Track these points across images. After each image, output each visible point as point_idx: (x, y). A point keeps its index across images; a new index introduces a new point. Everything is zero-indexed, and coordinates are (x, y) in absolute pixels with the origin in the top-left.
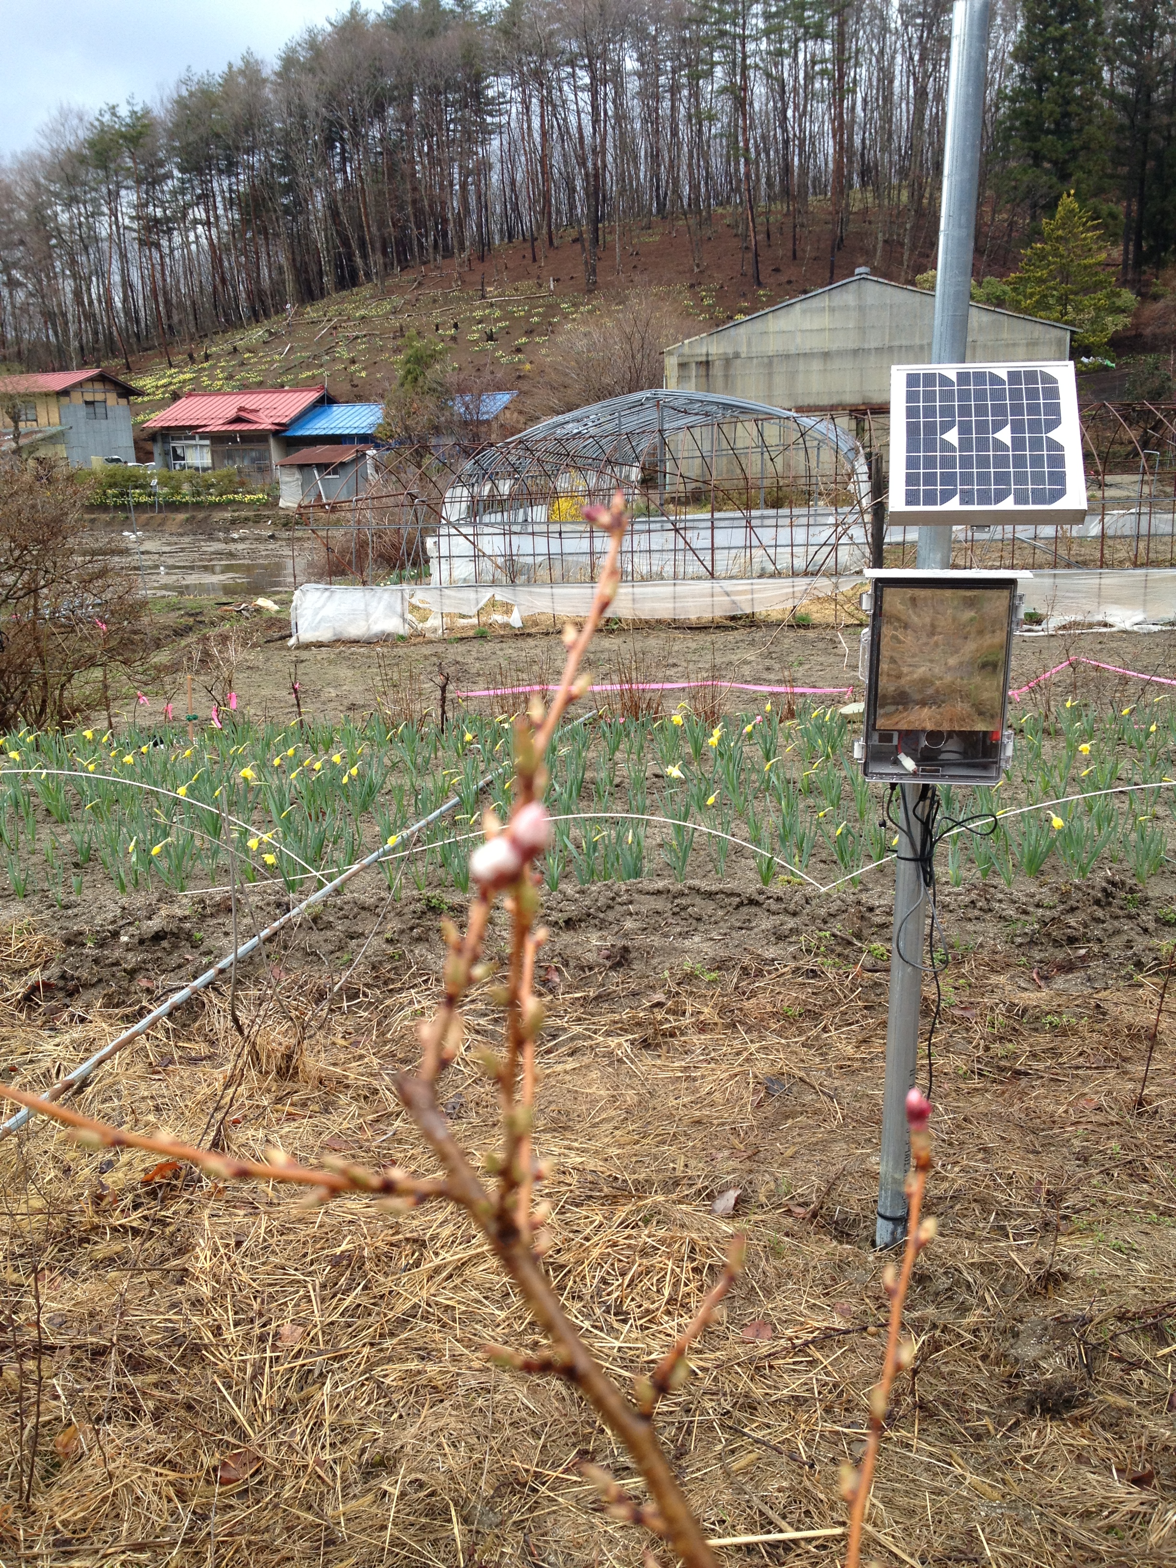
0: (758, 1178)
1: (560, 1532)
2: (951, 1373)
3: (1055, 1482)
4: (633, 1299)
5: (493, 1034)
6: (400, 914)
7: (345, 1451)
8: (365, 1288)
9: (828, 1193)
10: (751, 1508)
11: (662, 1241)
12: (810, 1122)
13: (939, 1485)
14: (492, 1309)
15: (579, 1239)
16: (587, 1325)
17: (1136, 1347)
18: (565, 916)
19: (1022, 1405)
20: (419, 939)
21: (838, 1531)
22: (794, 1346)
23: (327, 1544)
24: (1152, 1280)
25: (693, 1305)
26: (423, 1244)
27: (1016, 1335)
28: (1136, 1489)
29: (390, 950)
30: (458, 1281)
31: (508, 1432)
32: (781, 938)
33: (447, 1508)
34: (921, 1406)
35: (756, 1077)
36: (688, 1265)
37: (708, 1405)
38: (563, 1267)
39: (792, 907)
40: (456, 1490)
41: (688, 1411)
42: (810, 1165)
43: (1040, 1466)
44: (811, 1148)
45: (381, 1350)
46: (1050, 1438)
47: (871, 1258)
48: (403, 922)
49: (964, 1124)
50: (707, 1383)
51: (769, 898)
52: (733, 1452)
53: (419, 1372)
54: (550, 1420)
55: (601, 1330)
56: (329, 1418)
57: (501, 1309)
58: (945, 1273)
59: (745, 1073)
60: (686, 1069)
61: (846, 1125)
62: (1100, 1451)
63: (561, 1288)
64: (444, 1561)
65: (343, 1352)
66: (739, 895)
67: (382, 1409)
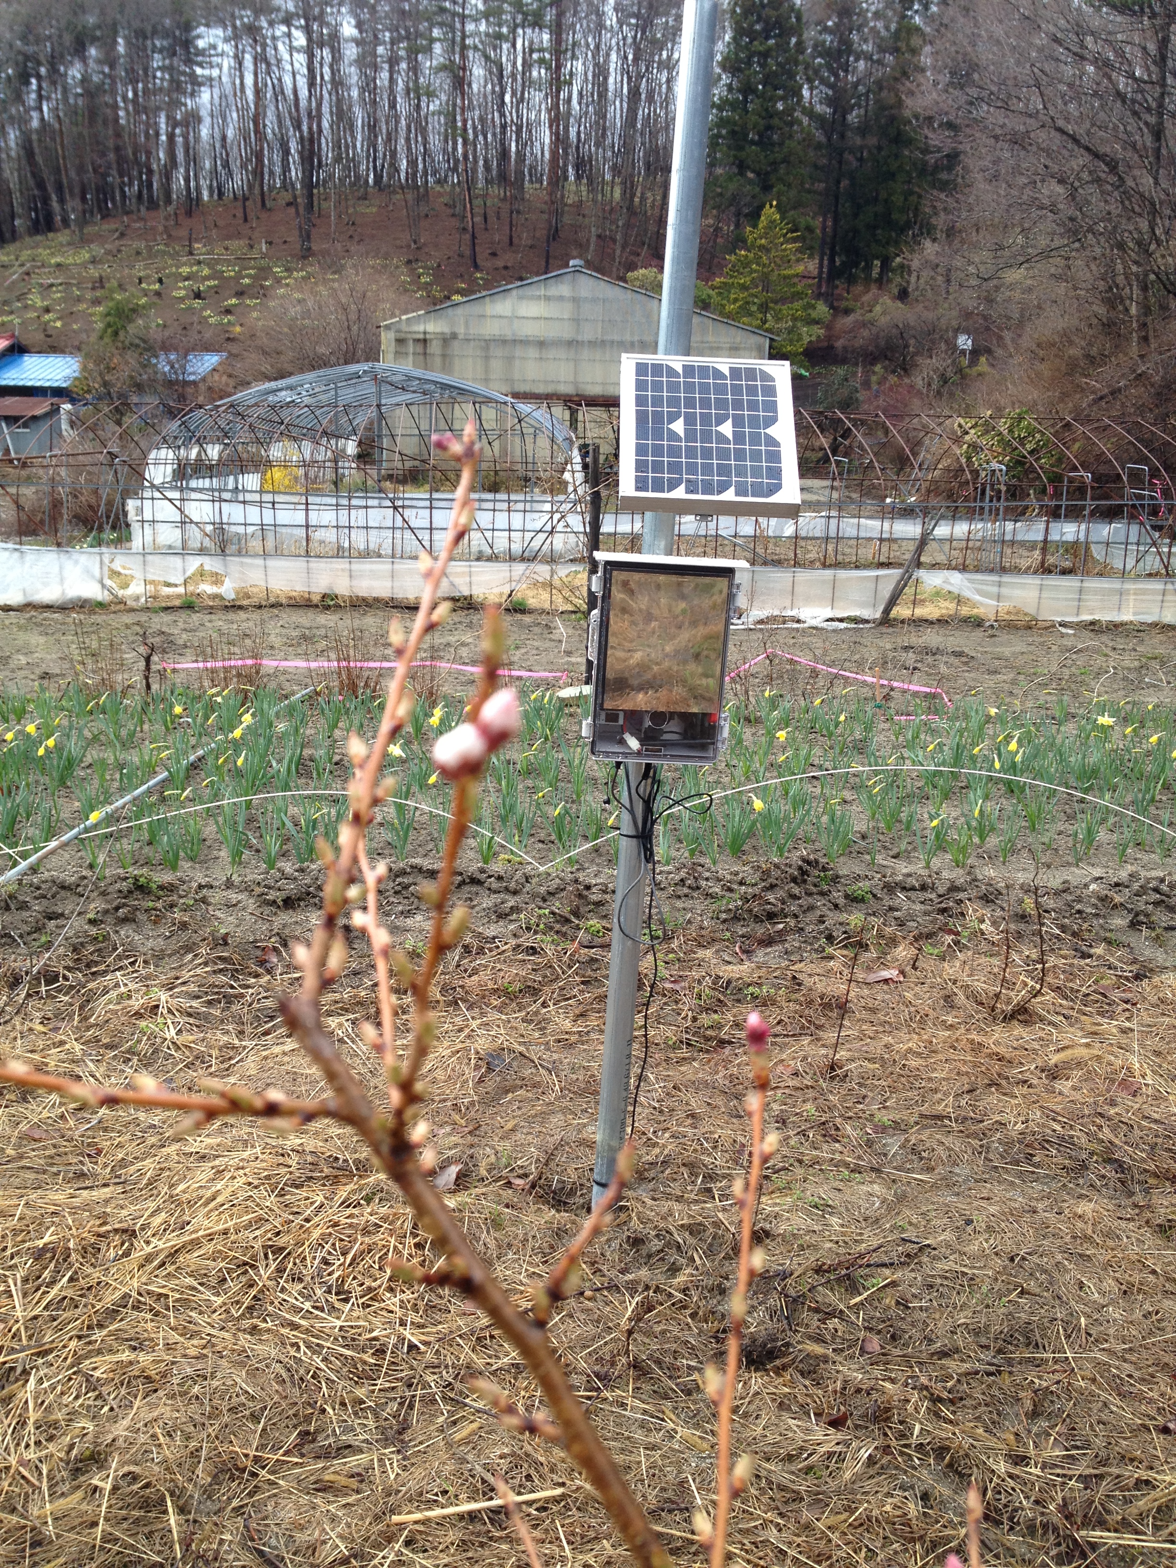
0: (479, 1152)
1: (282, 1514)
2: (663, 1332)
3: (759, 1430)
4: (355, 1278)
5: (206, 1017)
6: (104, 894)
7: (52, 1447)
8: (71, 1280)
9: (547, 1164)
10: (473, 1476)
11: (384, 1219)
12: (530, 1095)
13: (652, 1440)
14: (208, 1295)
15: (299, 1220)
16: (307, 1306)
17: (833, 1298)
18: (283, 895)
20: (125, 920)
21: (559, 1491)
23: (33, 1545)
24: (844, 1234)
26: (133, 1234)
27: (723, 1292)
28: (832, 1431)
29: (93, 931)
30: (171, 1269)
31: (226, 1419)
32: (502, 916)
33: (163, 1499)
34: (636, 1365)
35: (477, 1053)
36: (410, 1241)
37: (430, 1378)
38: (283, 1249)
39: (512, 885)
40: (172, 1480)
41: (410, 1386)
42: (530, 1137)
43: (746, 1415)
44: (531, 1120)
45: (90, 1343)
48: (108, 902)
49: (673, 1092)
50: (429, 1356)
51: (490, 877)
52: (454, 1423)
53: (131, 1363)
54: (270, 1404)
55: (323, 1310)
56: (33, 1416)
57: (218, 1294)
58: (657, 1236)
59: (467, 1050)
61: (564, 1097)
62: (800, 1398)
63: (280, 1270)
64: (159, 1553)
65: (47, 1347)
66: (461, 874)
67: (91, 1403)
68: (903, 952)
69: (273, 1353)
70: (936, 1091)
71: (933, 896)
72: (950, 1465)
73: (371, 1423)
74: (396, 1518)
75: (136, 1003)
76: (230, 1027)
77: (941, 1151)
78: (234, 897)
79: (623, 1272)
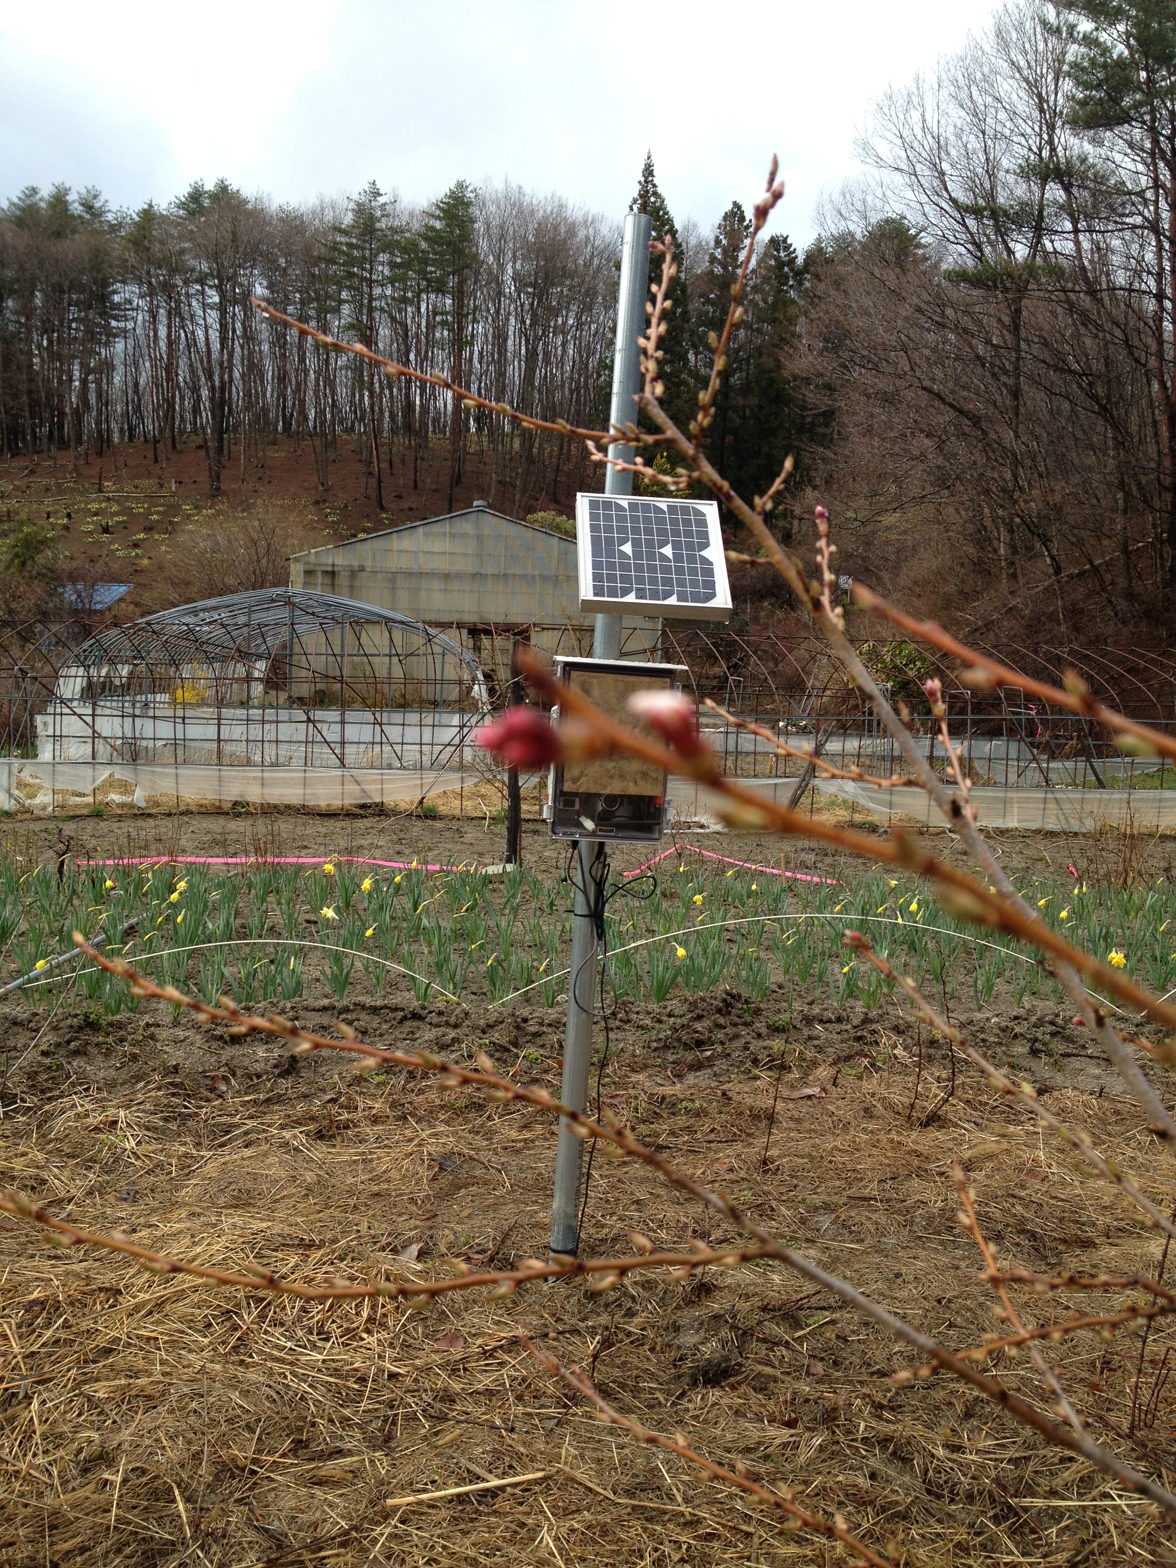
0: (438, 1233)
1: (282, 1503)
2: (625, 1363)
3: (719, 1432)
4: (333, 1322)
5: (163, 1131)
6: (55, 1029)
7: (61, 1453)
8: (63, 1324)
9: (503, 1242)
10: (459, 1468)
11: (360, 1269)
12: (481, 1190)
13: (621, 1442)
14: (195, 1336)
16: (289, 1344)
17: (778, 1331)
19: (687, 1379)
20: (77, 1052)
21: (540, 1474)
22: (485, 1352)
24: (786, 1286)
25: (390, 1324)
26: (117, 1291)
27: (677, 1329)
28: (785, 1429)
29: (47, 1061)
30: (159, 1316)
31: (224, 1428)
32: (443, 1047)
33: (170, 1489)
34: (601, 1388)
35: (430, 1154)
37: (411, 1400)
38: (264, 1299)
39: (453, 1020)
40: (178, 1475)
41: (392, 1407)
42: (485, 1222)
43: (706, 1421)
44: (486, 1210)
45: (87, 1373)
46: (712, 1399)
47: (545, 1288)
48: (59, 1036)
49: (619, 1185)
50: (409, 1382)
51: (431, 1012)
53: (129, 1387)
54: (264, 1417)
55: (305, 1347)
56: (39, 1429)
57: (205, 1336)
59: (420, 1153)
60: (361, 1154)
61: (514, 1192)
62: (755, 1408)
63: (262, 1317)
64: (170, 1534)
65: (47, 1376)
66: (403, 1010)
67: (94, 1418)
68: (823, 1072)
69: (261, 1379)
70: (862, 1179)
71: (849, 1027)
72: (894, 1453)
73: (359, 1436)
74: (390, 1502)
75: (94, 1120)
76: (188, 1140)
77: (868, 1224)
78: (181, 1034)
79: (582, 1320)
